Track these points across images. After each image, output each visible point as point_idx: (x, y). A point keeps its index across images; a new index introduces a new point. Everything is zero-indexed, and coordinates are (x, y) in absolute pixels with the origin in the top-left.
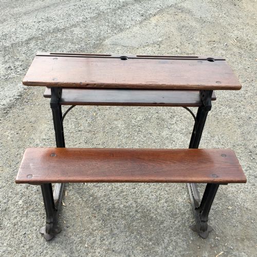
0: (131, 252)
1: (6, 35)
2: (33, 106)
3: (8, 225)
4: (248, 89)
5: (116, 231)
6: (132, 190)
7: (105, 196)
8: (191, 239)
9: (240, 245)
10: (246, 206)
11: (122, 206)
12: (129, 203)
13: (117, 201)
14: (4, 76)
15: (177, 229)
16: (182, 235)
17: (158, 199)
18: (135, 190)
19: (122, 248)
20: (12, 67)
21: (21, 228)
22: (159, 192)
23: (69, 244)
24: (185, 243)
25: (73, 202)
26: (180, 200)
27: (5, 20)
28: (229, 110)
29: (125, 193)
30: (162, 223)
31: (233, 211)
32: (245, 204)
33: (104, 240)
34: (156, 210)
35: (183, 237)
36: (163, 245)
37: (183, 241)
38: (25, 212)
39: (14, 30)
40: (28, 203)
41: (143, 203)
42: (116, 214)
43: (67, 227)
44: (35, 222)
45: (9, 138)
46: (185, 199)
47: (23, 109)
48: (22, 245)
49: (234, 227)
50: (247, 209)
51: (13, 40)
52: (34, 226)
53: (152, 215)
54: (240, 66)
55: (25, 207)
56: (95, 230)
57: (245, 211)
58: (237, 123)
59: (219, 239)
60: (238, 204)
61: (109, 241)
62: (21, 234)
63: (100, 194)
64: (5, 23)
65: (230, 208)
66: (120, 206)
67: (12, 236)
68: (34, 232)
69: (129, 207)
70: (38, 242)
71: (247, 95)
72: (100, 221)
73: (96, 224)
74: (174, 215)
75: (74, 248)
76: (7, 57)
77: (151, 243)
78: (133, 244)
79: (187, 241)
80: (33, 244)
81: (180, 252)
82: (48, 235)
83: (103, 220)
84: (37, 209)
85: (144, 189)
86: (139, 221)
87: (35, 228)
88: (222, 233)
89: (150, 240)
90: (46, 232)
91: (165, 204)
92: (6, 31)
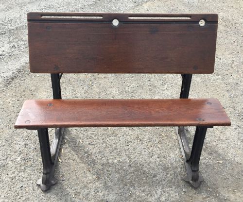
1: (11, 20)
2: (33, 77)
3: (6, 179)
4: (235, 59)
5: (110, 184)
6: (126, 148)
7: (99, 152)
8: (184, 190)
9: (232, 195)
10: (236, 160)
11: (116, 161)
12: (123, 159)
13: (111, 157)
14: (8, 53)
15: (170, 181)
16: (174, 187)
17: (151, 155)
18: (128, 147)
19: (115, 199)
20: (16, 46)
21: (19, 181)
22: (151, 149)
23: (64, 196)
24: (177, 194)
25: (69, 158)
26: (172, 155)
27: (11, 8)
28: (217, 77)
29: (118, 150)
30: (155, 176)
31: (223, 165)
32: (236, 158)
33: (98, 191)
34: (149, 165)
35: (175, 188)
36: (156, 196)
37: (176, 192)
38: (23, 168)
39: (19, 16)
40: (26, 160)
41: (136, 159)
42: (110, 169)
43: (63, 181)
44: (32, 176)
45: (10, 104)
46: (176, 155)
47: (25, 80)
48: (19, 197)
49: (226, 179)
50: (237, 162)
51: (18, 24)
52: (30, 180)
53: (145, 169)
54: (226, 41)
55: (23, 163)
56: (90, 183)
57: (235, 164)
58: (225, 88)
59: (211, 190)
60: (229, 159)
61: (103, 192)
62: (18, 187)
63: (94, 151)
64: (11, 11)
65: (221, 162)
66: (114, 161)
67: (9, 189)
68: (31, 185)
69: (123, 162)
70: (34, 194)
71: (233, 65)
72: (94, 175)
73: (90, 178)
74: (166, 169)
75: (69, 199)
76: (11, 38)
77: (144, 194)
78: (127, 195)
79: (179, 193)
80: (29, 196)
82: (45, 186)
83: (98, 174)
84: (34, 165)
85: (137, 146)
86: (133, 174)
87: (31, 181)
88: (214, 185)
89: (144, 191)
90: (43, 183)
91: (158, 159)
92: (12, 17)
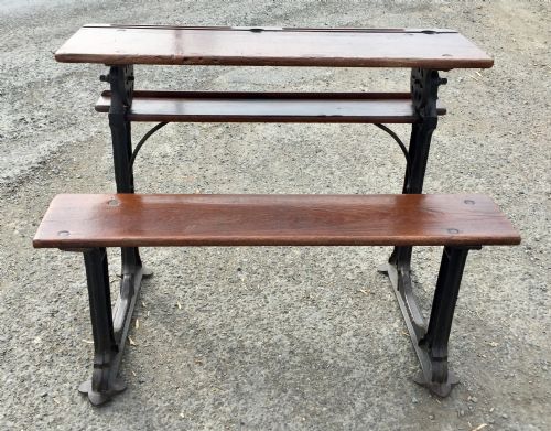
0: (282, 426)
1: (17, 69)
3: (9, 381)
4: (514, 147)
5: (247, 388)
6: (281, 317)
7: (222, 326)
8: (415, 400)
9: (523, 411)
10: (529, 341)
11: (259, 344)
12: (275, 338)
13: (249, 336)
14: (11, 133)
15: (382, 384)
16: (393, 394)
17: (338, 331)
18: (286, 316)
19: (261, 420)
20: (28, 120)
21: (38, 385)
22: (338, 319)
23: (143, 413)
24: (400, 409)
25: (153, 338)
26: (384, 331)
27: (15, 46)
28: (478, 180)
29: (265, 322)
30: (349, 371)
31: (500, 349)
32: (526, 337)
33: (221, 404)
34: (334, 350)
35: (395, 397)
36: (353, 412)
37: (396, 404)
38: (47, 357)
39: (34, 60)
40: (55, 342)
41: (305, 339)
42: (247, 359)
43: (140, 383)
44: (70, 374)
45: (16, 232)
46: (395, 330)
47: (48, 185)
48: (38, 416)
49: (506, 378)
50: (531, 345)
51: (33, 77)
52: (65, 382)
53: (325, 358)
54: (492, 113)
55: (47, 348)
56: (202, 387)
57: (526, 349)
58: (496, 201)
59: (475, 399)
60: (511, 337)
61: (233, 406)
62: (36, 396)
63: (210, 324)
64: (15, 51)
65: (493, 344)
66: (256, 343)
67: (16, 400)
68: (66, 392)
69: (275, 345)
70: (73, 411)
71: (511, 157)
72: (211, 371)
73: (202, 377)
74: (372, 358)
75: (155, 419)
76: (17, 104)
77: (325, 409)
78: (287, 412)
79: (405, 405)
80: (63, 414)
81: (391, 424)
82: (98, 395)
83: (219, 370)
84: (74, 352)
85: (307, 314)
86: (298, 369)
87: (68, 385)
88: (481, 389)
89: (324, 403)
90: (93, 389)
91: (353, 339)
92: (18, 63)
